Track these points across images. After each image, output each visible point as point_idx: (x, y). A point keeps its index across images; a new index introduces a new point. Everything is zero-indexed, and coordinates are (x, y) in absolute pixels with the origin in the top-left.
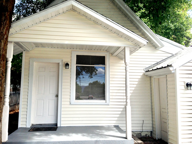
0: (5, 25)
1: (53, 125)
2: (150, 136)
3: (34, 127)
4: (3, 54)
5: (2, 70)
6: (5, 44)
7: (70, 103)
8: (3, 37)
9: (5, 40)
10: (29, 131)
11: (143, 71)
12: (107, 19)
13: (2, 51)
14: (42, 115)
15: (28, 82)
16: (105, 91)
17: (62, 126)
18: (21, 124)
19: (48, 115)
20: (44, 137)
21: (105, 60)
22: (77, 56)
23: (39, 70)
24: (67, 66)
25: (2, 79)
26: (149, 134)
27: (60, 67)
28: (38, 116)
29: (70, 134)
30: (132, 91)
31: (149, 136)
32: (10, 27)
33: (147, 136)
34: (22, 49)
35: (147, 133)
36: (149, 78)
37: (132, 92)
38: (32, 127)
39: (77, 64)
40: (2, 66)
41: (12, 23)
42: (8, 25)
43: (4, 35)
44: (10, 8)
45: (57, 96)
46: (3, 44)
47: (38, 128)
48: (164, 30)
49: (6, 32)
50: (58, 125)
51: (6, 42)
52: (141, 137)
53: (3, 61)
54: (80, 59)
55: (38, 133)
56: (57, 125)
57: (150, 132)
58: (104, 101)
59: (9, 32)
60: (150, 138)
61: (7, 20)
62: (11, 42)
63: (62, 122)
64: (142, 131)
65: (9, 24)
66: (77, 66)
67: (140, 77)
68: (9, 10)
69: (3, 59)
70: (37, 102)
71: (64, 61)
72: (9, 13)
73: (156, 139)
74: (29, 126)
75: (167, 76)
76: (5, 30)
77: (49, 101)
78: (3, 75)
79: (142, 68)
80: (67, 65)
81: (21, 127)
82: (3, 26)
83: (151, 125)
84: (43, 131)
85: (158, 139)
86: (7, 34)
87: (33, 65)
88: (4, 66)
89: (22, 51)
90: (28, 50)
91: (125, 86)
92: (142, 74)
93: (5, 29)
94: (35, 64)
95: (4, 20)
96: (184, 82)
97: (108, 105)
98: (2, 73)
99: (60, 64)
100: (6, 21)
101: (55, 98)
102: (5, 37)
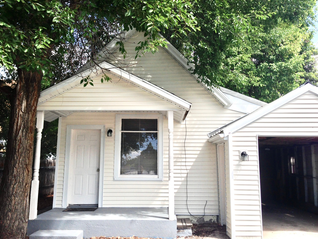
0: (33, 96)
1: (93, 206)
2: (216, 222)
3: (71, 207)
4: (30, 126)
5: (30, 143)
6: (33, 116)
7: (114, 179)
8: (31, 109)
9: (33, 112)
10: (63, 211)
11: (207, 136)
12: (143, 81)
13: (29, 123)
14: (81, 193)
15: (65, 154)
16: (158, 163)
17: (103, 206)
18: (56, 204)
19: (88, 194)
20: (77, 216)
21: (158, 124)
22: (123, 120)
23: (78, 138)
24: (110, 133)
25: (30, 152)
26: (214, 219)
27: (102, 135)
28: (77, 194)
29: (107, 215)
30: (193, 163)
31: (214, 222)
32: (39, 96)
33: (212, 221)
34: (57, 115)
35: (211, 218)
36: (215, 146)
37: (192, 165)
38: (69, 207)
39: (122, 130)
40: (30, 139)
41: (41, 92)
42: (36, 96)
43: (32, 106)
44: (38, 77)
45: (98, 170)
46: (31, 116)
47: (76, 208)
48: (263, 74)
49: (34, 103)
50: (100, 206)
51: (34, 113)
52: (203, 223)
53: (31, 133)
54: (127, 124)
55: (71, 213)
56: (98, 206)
57: (216, 217)
58: (156, 176)
59: (37, 102)
60: (215, 224)
61: (35, 91)
62: (41, 111)
63: (104, 203)
64: (204, 214)
65: (38, 94)
66: (122, 133)
67: (202, 145)
68: (37, 80)
69: (31, 131)
70: (76, 177)
71: (106, 127)
72: (37, 83)
73: (221, 225)
74: (65, 206)
75: (225, 143)
76: (32, 102)
77: (89, 177)
78: (30, 148)
79: (206, 133)
80: (110, 131)
81: (55, 207)
82: (31, 97)
83: (217, 207)
84: (79, 212)
85: (223, 225)
86: (35, 105)
87: (70, 133)
88: (32, 138)
89: (58, 117)
90: (65, 115)
91: (168, 157)
92: (205, 141)
93: (33, 100)
94: (73, 131)
95: (32, 91)
96: (239, 151)
97: (161, 181)
98: (30, 145)
99: (102, 130)
100: (33, 92)
101: (96, 173)
102: (33, 108)
